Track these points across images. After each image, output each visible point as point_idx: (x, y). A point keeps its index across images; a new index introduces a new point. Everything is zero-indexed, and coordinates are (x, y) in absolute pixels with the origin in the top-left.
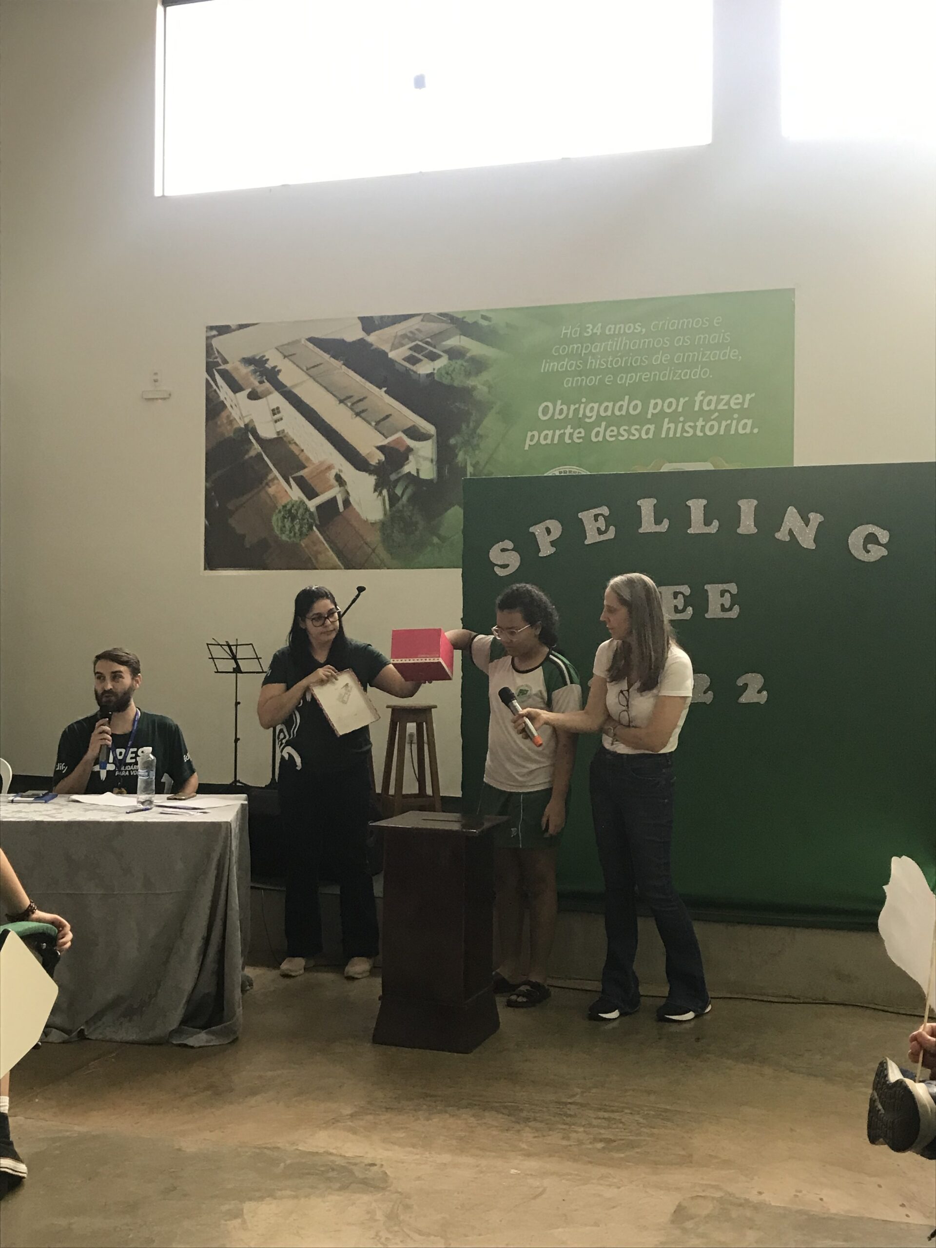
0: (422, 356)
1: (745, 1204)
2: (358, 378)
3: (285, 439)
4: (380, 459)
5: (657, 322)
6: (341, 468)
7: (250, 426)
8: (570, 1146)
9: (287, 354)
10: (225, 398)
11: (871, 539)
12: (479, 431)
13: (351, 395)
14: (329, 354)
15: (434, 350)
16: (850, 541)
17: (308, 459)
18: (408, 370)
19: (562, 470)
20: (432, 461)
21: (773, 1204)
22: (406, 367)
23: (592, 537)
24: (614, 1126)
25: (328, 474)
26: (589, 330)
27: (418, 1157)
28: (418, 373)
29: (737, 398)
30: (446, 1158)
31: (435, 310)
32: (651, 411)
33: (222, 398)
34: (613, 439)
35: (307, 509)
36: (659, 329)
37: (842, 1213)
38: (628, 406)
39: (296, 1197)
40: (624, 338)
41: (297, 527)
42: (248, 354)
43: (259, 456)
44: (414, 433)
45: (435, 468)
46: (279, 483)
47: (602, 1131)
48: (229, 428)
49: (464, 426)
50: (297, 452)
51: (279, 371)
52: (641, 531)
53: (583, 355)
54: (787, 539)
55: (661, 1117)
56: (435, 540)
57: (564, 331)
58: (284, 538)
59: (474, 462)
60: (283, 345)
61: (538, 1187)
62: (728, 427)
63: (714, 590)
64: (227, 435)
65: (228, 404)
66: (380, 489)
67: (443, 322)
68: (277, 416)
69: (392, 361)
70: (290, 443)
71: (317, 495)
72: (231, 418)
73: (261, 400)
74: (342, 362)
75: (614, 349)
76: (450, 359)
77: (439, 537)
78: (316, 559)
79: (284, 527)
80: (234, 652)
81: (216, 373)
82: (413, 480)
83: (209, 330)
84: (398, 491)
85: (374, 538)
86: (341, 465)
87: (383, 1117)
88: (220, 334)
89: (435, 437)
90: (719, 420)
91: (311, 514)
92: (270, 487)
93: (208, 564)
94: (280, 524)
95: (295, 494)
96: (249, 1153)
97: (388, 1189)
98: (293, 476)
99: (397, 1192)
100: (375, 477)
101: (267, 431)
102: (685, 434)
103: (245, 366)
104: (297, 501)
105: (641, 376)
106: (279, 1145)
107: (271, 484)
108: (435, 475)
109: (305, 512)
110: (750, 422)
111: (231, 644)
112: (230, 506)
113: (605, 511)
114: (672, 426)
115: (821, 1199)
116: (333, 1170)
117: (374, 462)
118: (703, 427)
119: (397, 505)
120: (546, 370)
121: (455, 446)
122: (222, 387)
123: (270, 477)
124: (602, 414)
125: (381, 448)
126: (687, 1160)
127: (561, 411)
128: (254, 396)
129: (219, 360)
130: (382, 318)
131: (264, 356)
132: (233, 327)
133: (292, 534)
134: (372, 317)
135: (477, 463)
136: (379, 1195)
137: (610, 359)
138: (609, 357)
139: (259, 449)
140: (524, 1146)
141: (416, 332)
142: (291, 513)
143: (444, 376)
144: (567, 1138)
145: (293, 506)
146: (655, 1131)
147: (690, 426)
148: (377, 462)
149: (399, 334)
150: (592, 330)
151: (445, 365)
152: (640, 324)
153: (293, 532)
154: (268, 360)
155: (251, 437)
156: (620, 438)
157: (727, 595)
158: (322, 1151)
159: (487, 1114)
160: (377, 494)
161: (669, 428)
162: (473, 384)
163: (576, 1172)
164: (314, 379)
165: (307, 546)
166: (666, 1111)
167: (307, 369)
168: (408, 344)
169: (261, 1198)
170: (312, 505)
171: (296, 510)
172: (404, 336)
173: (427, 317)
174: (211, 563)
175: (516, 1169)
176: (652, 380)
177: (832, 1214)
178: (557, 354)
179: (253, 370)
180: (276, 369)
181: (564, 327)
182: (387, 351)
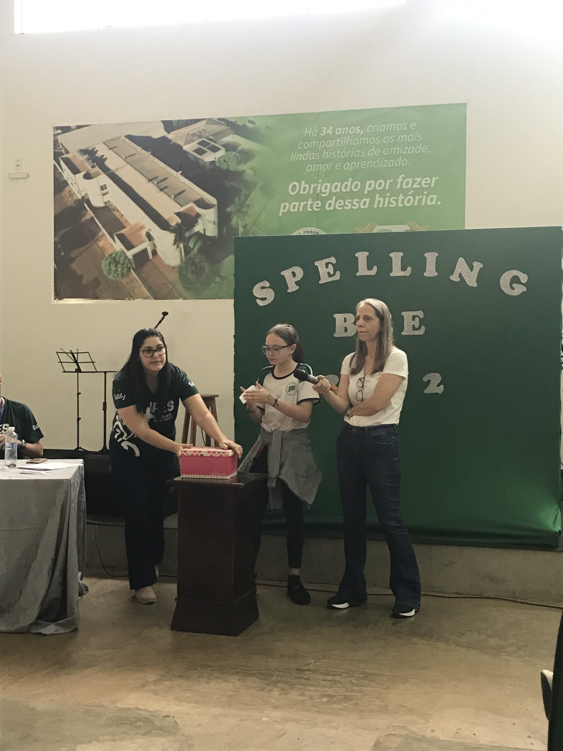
0: (208, 148)
1: (422, 739)
2: (162, 164)
3: (110, 207)
4: (178, 222)
5: (371, 126)
6: (150, 228)
7: (86, 198)
8: (304, 700)
9: (110, 147)
10: (68, 178)
11: (515, 280)
12: (248, 202)
13: (156, 176)
14: (140, 147)
15: (215, 144)
16: (502, 281)
17: (126, 221)
18: (197, 159)
19: (305, 230)
20: (214, 224)
21: (441, 739)
22: (195, 157)
23: (324, 279)
24: (335, 685)
25: (140, 233)
26: (323, 131)
27: (199, 710)
28: (204, 161)
29: (427, 180)
30: (218, 710)
31: (216, 115)
32: (367, 188)
33: (65, 178)
34: (341, 208)
35: (126, 257)
36: (373, 131)
37: (489, 744)
38: (351, 186)
39: (114, 740)
40: (348, 137)
41: (120, 270)
42: (84, 147)
43: (92, 218)
44: (202, 204)
45: (216, 228)
46: (106, 239)
47: (327, 689)
48: (70, 199)
49: (237, 199)
50: (119, 217)
51: (106, 159)
52: (358, 274)
53: (319, 149)
54: (458, 280)
55: (367, 679)
56: (217, 279)
57: (306, 132)
58: (110, 277)
59: (244, 224)
60: (108, 141)
61: (281, 730)
62: (420, 200)
63: (407, 315)
64: (69, 205)
65: (69, 182)
66: (178, 243)
67: (221, 124)
68: (104, 191)
69: (186, 153)
70: (113, 209)
71: (133, 247)
72: (72, 192)
73: (94, 179)
74: (150, 153)
75: (341, 145)
76: (226, 151)
77: (220, 277)
78: (133, 292)
79: (111, 269)
80: (76, 357)
81: (60, 159)
82: (201, 236)
83: (55, 129)
84: (191, 245)
85: (174, 277)
86: (151, 226)
87: (176, 683)
88: (63, 133)
89: (216, 207)
90: (413, 195)
91: (129, 260)
92: (100, 241)
93: (57, 297)
94: (107, 268)
95: (118, 246)
96: (82, 710)
97: (178, 733)
98: (118, 233)
99: (184, 735)
100: (175, 234)
101: (98, 202)
102: (391, 206)
103: (81, 155)
104: (119, 251)
105: (360, 164)
106: (102, 704)
107: (100, 239)
108: (216, 234)
109: (125, 260)
110: (435, 197)
111: (73, 352)
112: (73, 254)
113: (333, 260)
114: (382, 199)
115: (474, 734)
116: (140, 721)
117: (173, 224)
118: (403, 201)
119: (190, 254)
120: (294, 160)
121: (231, 212)
122: (65, 170)
123: (100, 234)
124: (334, 191)
125: (178, 214)
126: (384, 709)
127: (305, 188)
128: (87, 176)
129: (63, 151)
130: (179, 121)
131: (95, 148)
132: (73, 128)
133: (116, 275)
134: (171, 121)
135: (246, 225)
136: (171, 738)
137: (339, 152)
138: (338, 151)
139: (93, 215)
140: (273, 701)
141: (203, 132)
142: (115, 260)
143: (222, 163)
144: (303, 694)
145: (116, 254)
146: (363, 688)
147: (394, 200)
148: (176, 224)
149: (191, 133)
150: (326, 131)
151: (223, 156)
152: (359, 127)
153: (116, 273)
154: (97, 151)
155: (86, 206)
156: (346, 208)
157: (417, 319)
158: (133, 707)
159: (248, 679)
160: (175, 246)
161: (379, 201)
162: (243, 169)
163: (307, 719)
164: (131, 165)
165: (127, 283)
166: (370, 674)
167: (125, 158)
168: (198, 140)
169: (90, 742)
170: (130, 254)
171: (119, 257)
172: (194, 135)
173: (210, 121)
174: (59, 295)
175: (267, 717)
176: (367, 167)
177: (481, 745)
178: (301, 148)
179: (87, 158)
180: (104, 158)
181: (307, 129)
182: (182, 145)
